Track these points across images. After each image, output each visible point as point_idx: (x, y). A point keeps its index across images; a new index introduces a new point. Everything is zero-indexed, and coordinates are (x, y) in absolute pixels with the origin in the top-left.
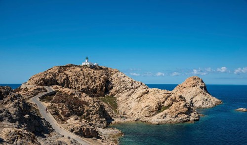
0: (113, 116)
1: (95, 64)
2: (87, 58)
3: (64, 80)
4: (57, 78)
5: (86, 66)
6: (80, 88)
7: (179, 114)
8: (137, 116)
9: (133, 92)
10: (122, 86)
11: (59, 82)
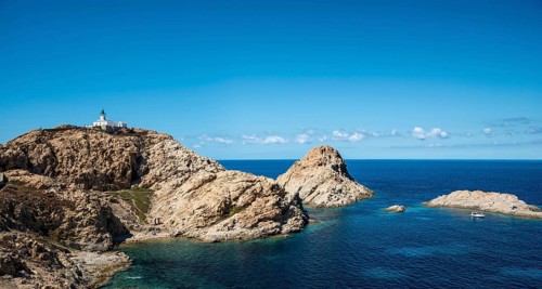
0: (132, 228)
1: (120, 124)
2: (103, 112)
3: (45, 158)
4: (31, 154)
5: (99, 128)
6: (79, 173)
7: (260, 220)
8: (181, 227)
9: (186, 179)
10: (168, 168)
11: (34, 162)
